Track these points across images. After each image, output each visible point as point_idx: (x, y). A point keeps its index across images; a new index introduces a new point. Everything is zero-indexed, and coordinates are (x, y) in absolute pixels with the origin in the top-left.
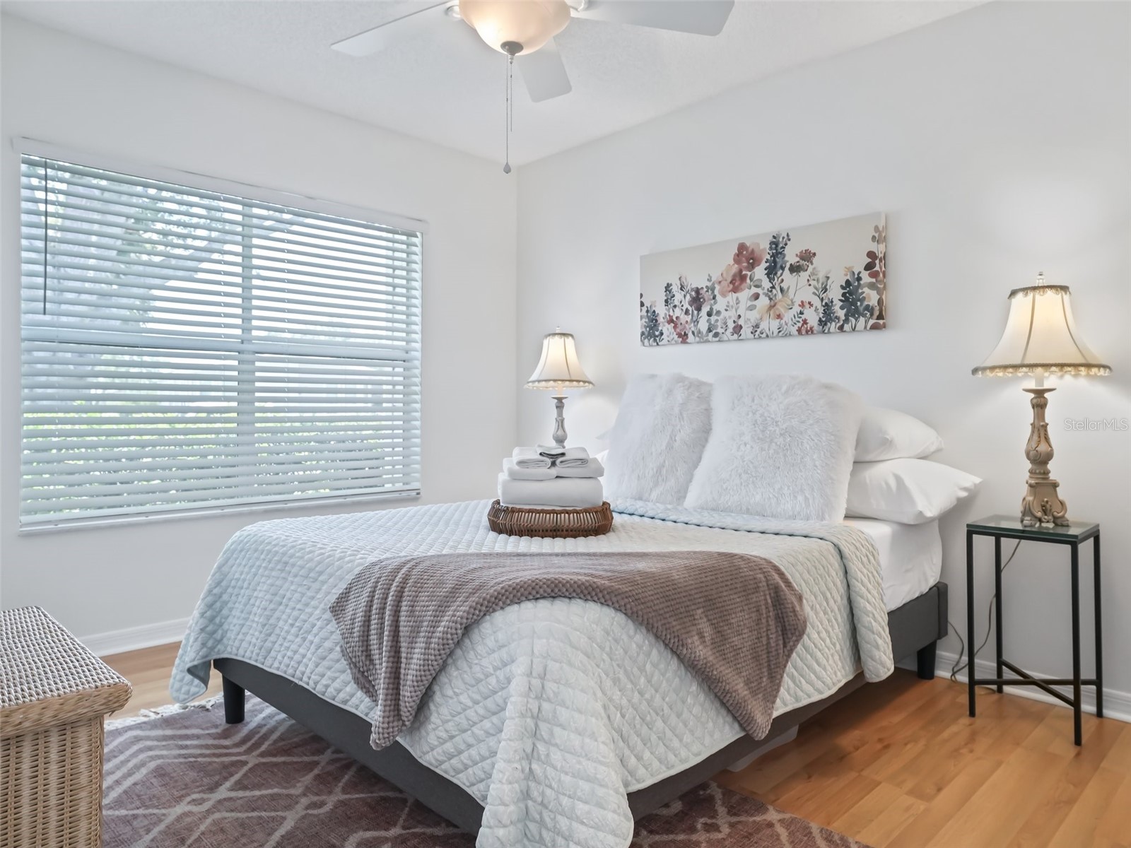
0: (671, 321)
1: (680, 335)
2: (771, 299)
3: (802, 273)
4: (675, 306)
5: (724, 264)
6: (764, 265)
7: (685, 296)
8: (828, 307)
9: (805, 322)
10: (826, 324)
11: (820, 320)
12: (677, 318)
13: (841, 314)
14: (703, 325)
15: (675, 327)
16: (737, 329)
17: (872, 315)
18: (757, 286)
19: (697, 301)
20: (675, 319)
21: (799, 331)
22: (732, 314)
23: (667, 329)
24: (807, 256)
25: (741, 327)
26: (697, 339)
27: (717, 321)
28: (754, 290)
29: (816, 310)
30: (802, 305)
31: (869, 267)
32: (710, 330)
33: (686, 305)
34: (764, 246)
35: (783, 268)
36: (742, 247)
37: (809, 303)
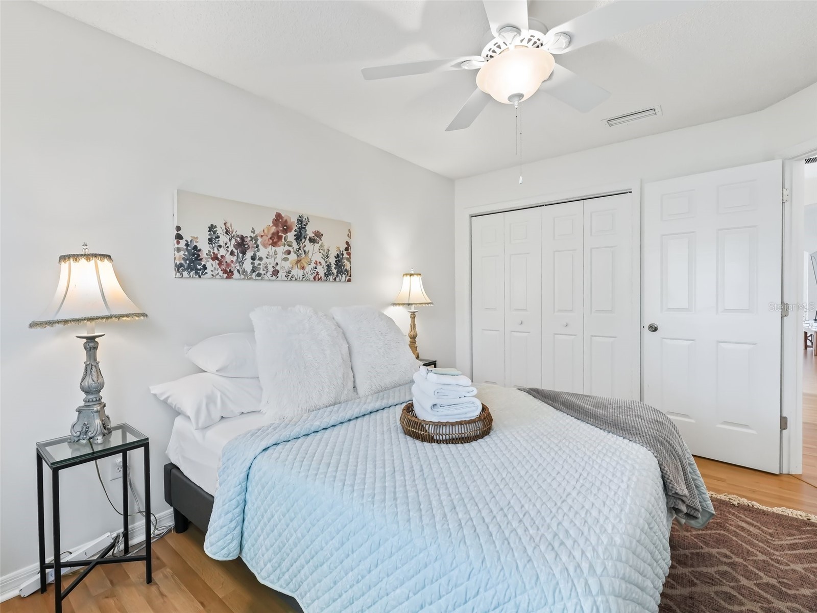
0: (215, 258)
1: (225, 272)
2: (298, 256)
3: (315, 244)
4: (220, 246)
5: (264, 224)
6: (293, 233)
7: (230, 240)
8: (329, 266)
9: (317, 273)
10: (328, 276)
11: (325, 274)
12: (222, 256)
13: (335, 271)
14: (248, 266)
15: (220, 264)
16: (276, 273)
17: (348, 274)
18: (289, 246)
19: (242, 245)
20: (220, 258)
21: (314, 278)
22: (271, 262)
23: (211, 265)
24: (319, 235)
25: (278, 272)
26: (242, 277)
27: (259, 264)
28: (287, 248)
29: (323, 267)
30: (316, 263)
31: (347, 249)
32: (253, 271)
33: (231, 248)
34: (293, 220)
35: (305, 238)
36: (279, 216)
37: (320, 263)
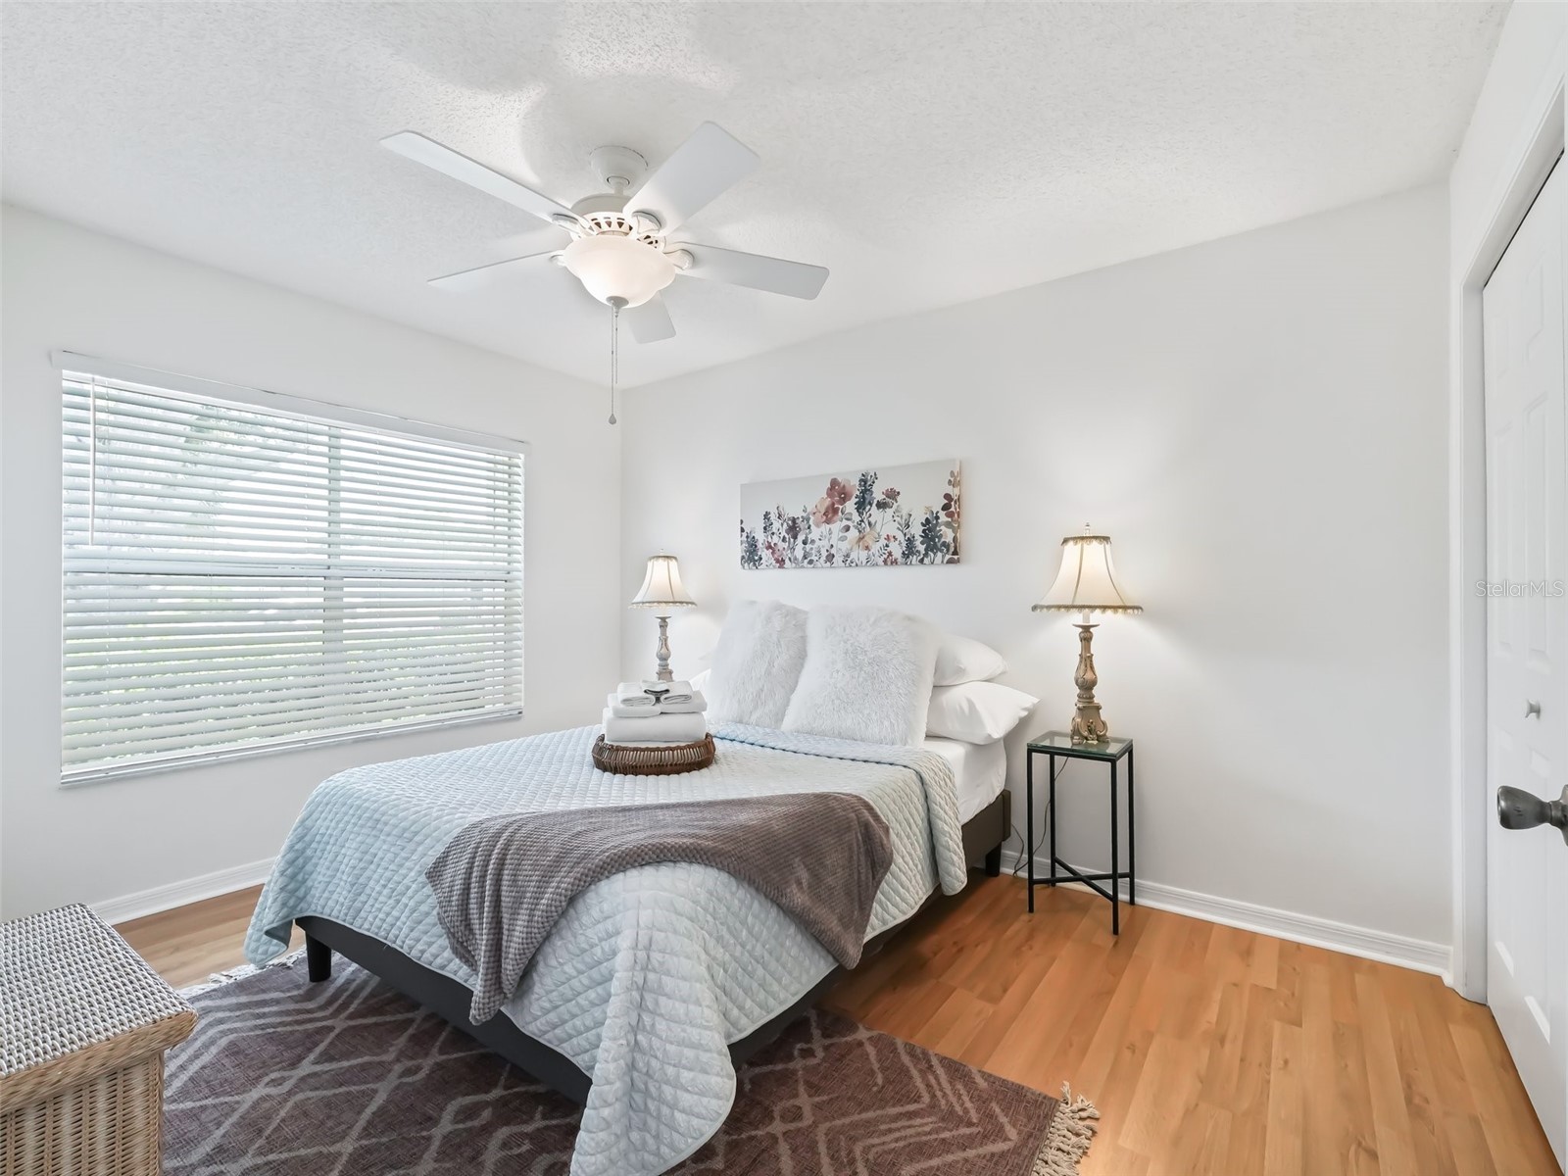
0: (769, 547)
1: (777, 561)
2: (860, 532)
3: (887, 510)
4: (773, 534)
5: (819, 497)
6: (854, 500)
7: (782, 525)
8: (910, 542)
9: (890, 554)
10: (908, 557)
11: (903, 553)
12: (775, 544)
13: (922, 548)
14: (799, 553)
15: (773, 553)
16: (830, 557)
17: (948, 550)
18: (847, 519)
19: (793, 529)
20: (772, 545)
21: (885, 562)
22: (825, 544)
23: (766, 554)
24: (892, 494)
25: (833, 556)
26: (794, 565)
27: (812, 549)
28: (845, 523)
29: (900, 543)
30: (888, 538)
31: (946, 507)
32: (805, 557)
33: (784, 533)
34: (854, 485)
35: (871, 504)
36: (834, 483)
37: (894, 537)
